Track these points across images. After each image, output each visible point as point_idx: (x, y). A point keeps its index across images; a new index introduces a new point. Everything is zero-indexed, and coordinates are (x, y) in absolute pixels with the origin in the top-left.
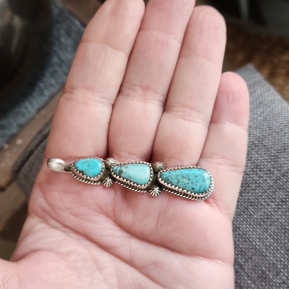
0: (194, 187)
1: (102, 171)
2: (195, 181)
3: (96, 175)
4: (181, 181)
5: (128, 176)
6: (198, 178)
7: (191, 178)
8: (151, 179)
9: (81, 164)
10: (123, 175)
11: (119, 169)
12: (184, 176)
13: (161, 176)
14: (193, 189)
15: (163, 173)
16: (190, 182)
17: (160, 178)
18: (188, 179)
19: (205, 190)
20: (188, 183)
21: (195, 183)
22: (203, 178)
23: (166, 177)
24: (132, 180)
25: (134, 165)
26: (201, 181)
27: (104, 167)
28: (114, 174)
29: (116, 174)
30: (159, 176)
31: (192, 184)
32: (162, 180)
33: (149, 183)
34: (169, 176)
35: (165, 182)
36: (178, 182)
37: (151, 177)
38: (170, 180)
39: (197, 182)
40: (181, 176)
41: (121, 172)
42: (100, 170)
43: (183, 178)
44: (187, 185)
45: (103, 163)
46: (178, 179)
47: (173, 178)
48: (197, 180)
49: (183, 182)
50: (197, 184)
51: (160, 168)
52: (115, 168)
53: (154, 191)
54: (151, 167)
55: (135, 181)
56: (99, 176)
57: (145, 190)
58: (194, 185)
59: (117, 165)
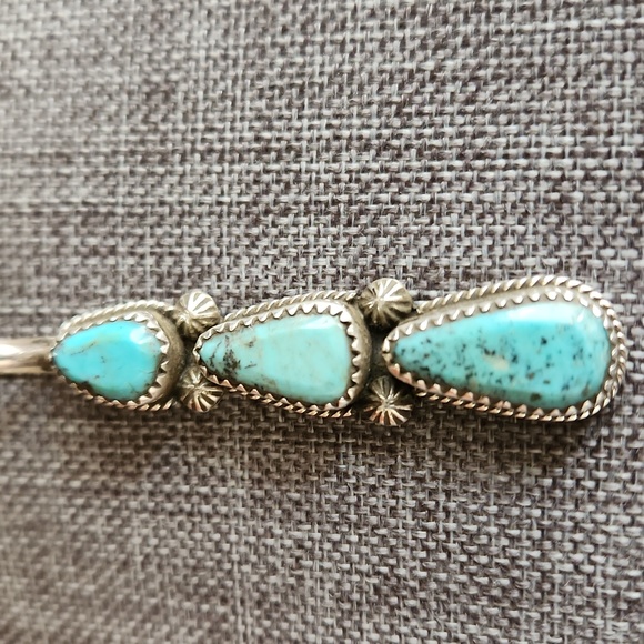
0: (538, 389)
1: (161, 371)
2: (538, 363)
3: (141, 388)
4: (479, 369)
5: (264, 377)
6: (551, 348)
7: (525, 350)
8: (356, 377)
9: (73, 354)
10: (241, 374)
11: (220, 355)
12: (491, 350)
13: (394, 355)
14: (536, 397)
16: (520, 370)
17: (393, 362)
18: (509, 356)
19: (591, 394)
20: (511, 377)
21: (540, 370)
22: (574, 345)
23: (416, 362)
24: (282, 388)
25: (281, 328)
26: (568, 361)
27: (164, 349)
28: (210, 373)
29: (216, 373)
30: (388, 357)
31: (531, 376)
32: (403, 371)
33: (351, 392)
34: (426, 356)
35: (416, 378)
36: (468, 377)
37: (357, 369)
38: (435, 369)
39: (548, 365)
40: (479, 346)
41: (231, 364)
42: (151, 368)
43: (489, 358)
44: (506, 384)
45: (160, 335)
46: (468, 363)
47: (448, 360)
48: (549, 357)
49: (491, 374)
50: (547, 374)
51: (391, 309)
52: (209, 348)
53: (381, 409)
54: (347, 324)
55: (295, 392)
56: (152, 390)
57: (344, 410)
58: (539, 379)
59: (216, 333)
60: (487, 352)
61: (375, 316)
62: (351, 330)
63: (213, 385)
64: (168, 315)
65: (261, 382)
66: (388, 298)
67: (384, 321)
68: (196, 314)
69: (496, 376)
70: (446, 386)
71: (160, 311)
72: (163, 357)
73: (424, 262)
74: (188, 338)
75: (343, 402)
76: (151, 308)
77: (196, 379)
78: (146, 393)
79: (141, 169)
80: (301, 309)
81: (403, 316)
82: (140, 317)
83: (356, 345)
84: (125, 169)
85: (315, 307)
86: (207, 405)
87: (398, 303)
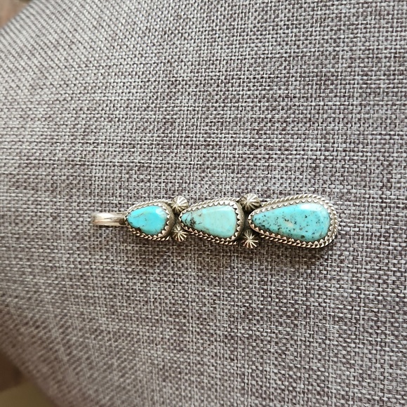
0: (304, 234)
1: (167, 225)
2: (304, 224)
3: (159, 231)
4: (283, 226)
5: (205, 227)
6: (309, 219)
7: (299, 220)
8: (238, 228)
9: (135, 218)
10: (196, 226)
11: (189, 219)
12: (287, 218)
13: (252, 221)
14: (303, 237)
15: (255, 217)
16: (297, 227)
17: (252, 223)
18: (293, 222)
19: (323, 237)
20: (294, 230)
21: (304, 227)
22: (317, 218)
23: (260, 223)
24: (211, 232)
25: (211, 210)
26: (314, 224)
27: (168, 217)
28: (185, 226)
29: (187, 226)
30: (250, 222)
31: (301, 229)
32: (255, 227)
33: (236, 234)
34: (264, 221)
35: (260, 230)
36: (279, 229)
37: (239, 225)
38: (267, 226)
39: (307, 225)
40: (283, 218)
41: (193, 222)
42: (164, 223)
43: (286, 222)
44: (292, 232)
45: (167, 211)
46: (279, 224)
47: (271, 223)
48: (308, 222)
49: (287, 228)
50: (307, 228)
51: (252, 205)
52: (185, 217)
53: (247, 241)
54: (236, 209)
55: (216, 233)
56: (163, 232)
57: (234, 241)
58: (304, 230)
59: (187, 211)
60: (286, 220)
61: (246, 207)
62: (237, 211)
63: (185, 231)
64: (169, 205)
65: (203, 230)
66: (251, 200)
67: (249, 209)
68: (180, 205)
69: (289, 229)
70: (271, 233)
71: (166, 203)
72: (168, 220)
73: (265, 188)
74: (176, 214)
75: (233, 238)
76: (163, 202)
77: (179, 229)
78: (161, 233)
79: (161, 151)
80: (219, 203)
81: (257, 207)
82: (160, 205)
83: (238, 217)
84: (155, 150)
85: (224, 203)
86: (183, 239)
87: (255, 202)
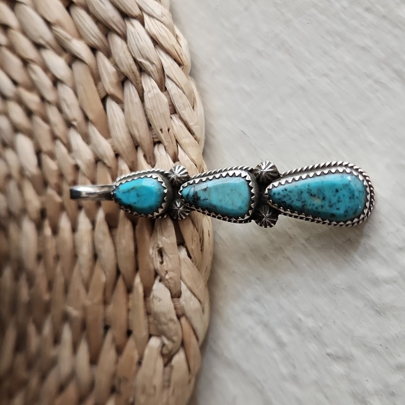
0: (334, 211)
1: (164, 201)
2: (334, 200)
3: (155, 208)
4: (308, 203)
5: (211, 205)
6: (340, 193)
7: (328, 194)
8: (253, 205)
9: (124, 193)
10: (201, 203)
11: (191, 194)
12: (313, 192)
13: (270, 196)
14: (333, 215)
16: (326, 203)
17: (269, 199)
18: (321, 197)
19: (357, 215)
20: (322, 206)
21: (335, 204)
22: (350, 193)
23: (280, 199)
24: (219, 210)
25: (219, 182)
26: (347, 200)
27: (166, 191)
28: (186, 202)
29: (189, 202)
30: (267, 197)
31: (331, 206)
32: (273, 203)
33: (250, 212)
34: (284, 196)
35: (279, 206)
36: (303, 206)
37: (253, 202)
38: (288, 202)
39: (338, 201)
40: (308, 192)
41: (196, 198)
42: (160, 200)
43: (312, 198)
44: (320, 209)
45: (164, 185)
46: (303, 200)
47: (294, 199)
48: (339, 198)
49: (313, 205)
50: (339, 205)
51: (269, 175)
52: (186, 191)
53: (263, 220)
54: (249, 181)
55: (225, 211)
56: (160, 210)
57: (247, 220)
58: (334, 207)
59: (189, 184)
60: (311, 195)
61: (261, 178)
62: (251, 184)
63: (187, 208)
64: (166, 175)
65: (209, 207)
66: (266, 170)
67: (265, 181)
68: (179, 176)
69: (316, 205)
70: (293, 210)
71: (162, 173)
72: (165, 195)
74: (175, 186)
75: (246, 216)
76: (158, 172)
77: (178, 205)
78: (157, 211)
80: (228, 174)
81: (274, 178)
82: (154, 176)
83: (253, 191)
85: (234, 173)
87: (272, 172)
